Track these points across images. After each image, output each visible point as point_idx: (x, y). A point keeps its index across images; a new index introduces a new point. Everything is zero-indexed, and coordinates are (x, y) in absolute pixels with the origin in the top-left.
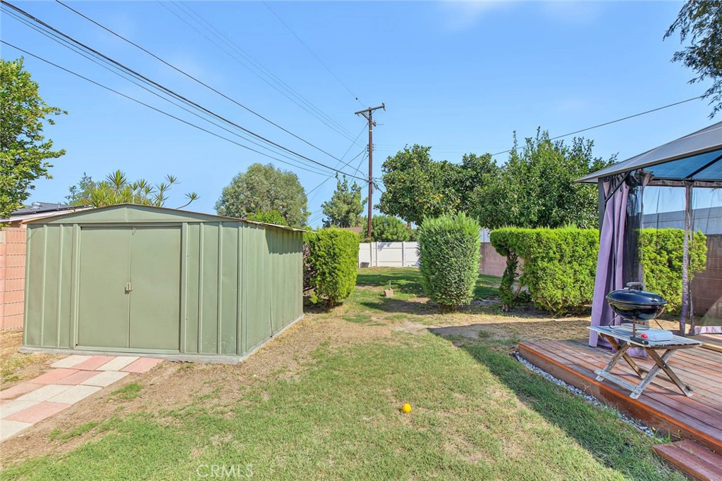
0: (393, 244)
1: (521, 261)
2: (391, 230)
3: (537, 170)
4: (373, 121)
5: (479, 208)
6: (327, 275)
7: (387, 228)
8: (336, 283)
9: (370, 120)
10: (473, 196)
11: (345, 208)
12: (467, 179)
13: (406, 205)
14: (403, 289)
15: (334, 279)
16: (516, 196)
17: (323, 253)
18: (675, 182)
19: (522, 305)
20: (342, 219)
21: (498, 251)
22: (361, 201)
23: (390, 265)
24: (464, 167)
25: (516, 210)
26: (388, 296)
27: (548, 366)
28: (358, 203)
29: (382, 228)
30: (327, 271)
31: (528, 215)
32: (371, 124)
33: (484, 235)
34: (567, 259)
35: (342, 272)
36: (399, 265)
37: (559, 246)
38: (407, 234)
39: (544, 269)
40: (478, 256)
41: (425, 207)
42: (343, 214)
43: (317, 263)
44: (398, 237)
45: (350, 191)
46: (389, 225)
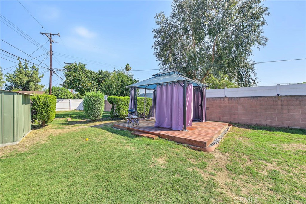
0: (64, 100)
1: (116, 105)
2: (64, 94)
3: (120, 80)
4: (52, 40)
5: (104, 89)
6: (44, 113)
7: (61, 93)
8: (49, 115)
9: (50, 39)
10: (102, 85)
11: (26, 79)
12: (100, 79)
13: (76, 86)
14: (74, 118)
15: (47, 114)
16: (115, 87)
17: (42, 104)
18: (143, 88)
19: (116, 117)
20: (24, 85)
21: (109, 102)
22: (39, 76)
23: (63, 110)
24: (99, 74)
25: (115, 91)
26: (69, 121)
27: (119, 128)
28: (36, 77)
29: (58, 93)
30: (44, 111)
31: (118, 93)
32: (51, 41)
33: (105, 97)
34: (126, 105)
35: (52, 111)
36: (68, 110)
37: (124, 101)
38: (72, 96)
39: (121, 107)
40: (104, 104)
41: (85, 87)
42: (24, 82)
43: (39, 108)
44: (67, 97)
45: (30, 69)
46: (62, 91)
